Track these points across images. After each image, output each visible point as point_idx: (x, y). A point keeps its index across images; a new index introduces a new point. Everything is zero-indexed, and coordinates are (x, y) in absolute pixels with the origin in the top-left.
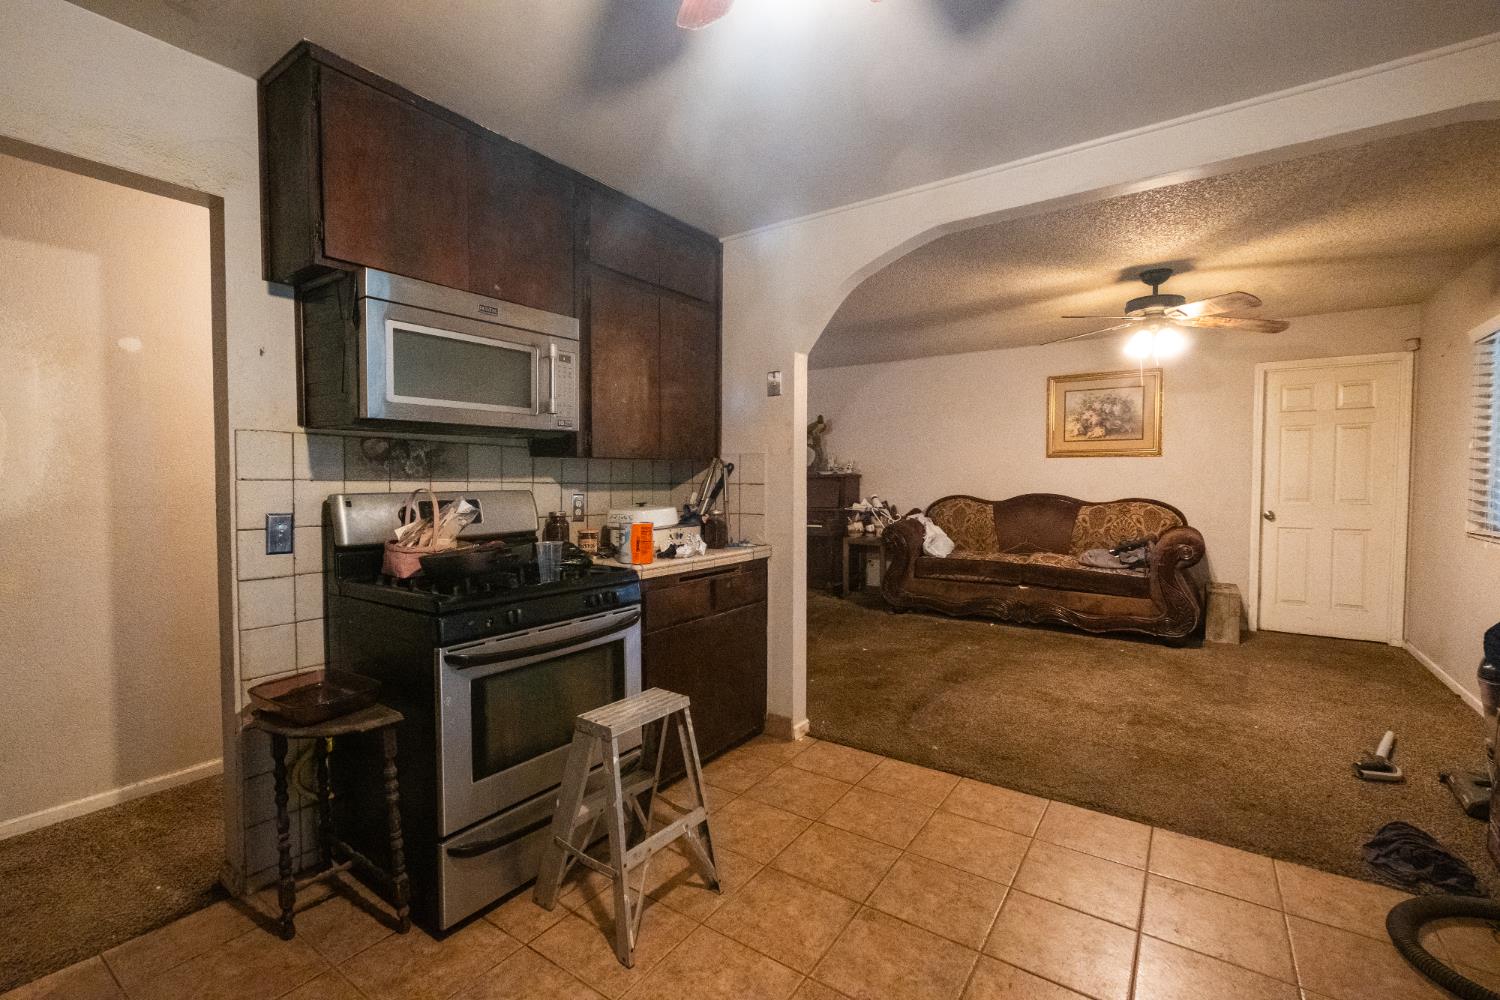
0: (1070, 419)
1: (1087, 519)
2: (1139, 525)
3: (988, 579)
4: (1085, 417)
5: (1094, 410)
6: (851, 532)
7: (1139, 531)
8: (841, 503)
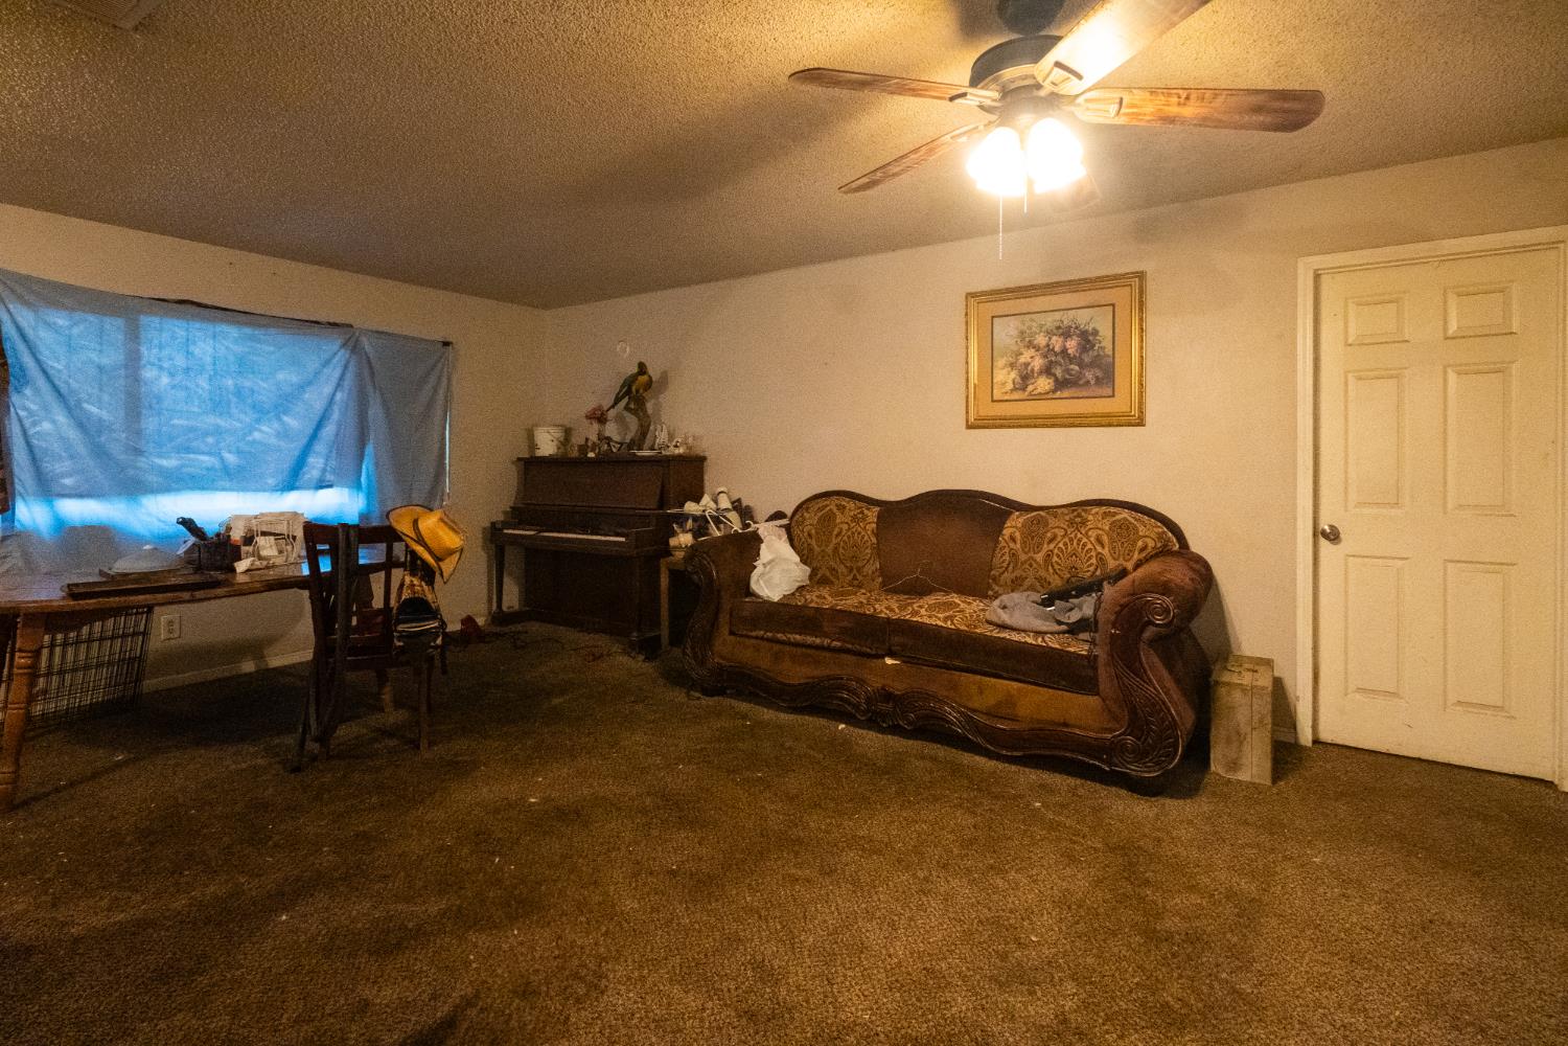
0: (1000, 362)
1: (1018, 535)
2: (1099, 549)
3: (835, 643)
4: (1022, 360)
5: (1037, 348)
6: (675, 547)
7: (1101, 559)
8: (663, 503)
